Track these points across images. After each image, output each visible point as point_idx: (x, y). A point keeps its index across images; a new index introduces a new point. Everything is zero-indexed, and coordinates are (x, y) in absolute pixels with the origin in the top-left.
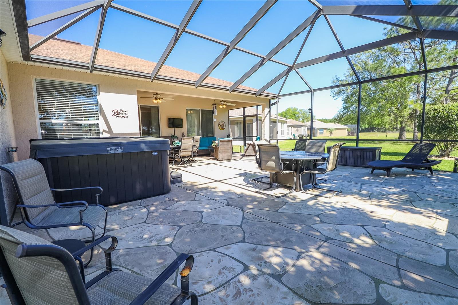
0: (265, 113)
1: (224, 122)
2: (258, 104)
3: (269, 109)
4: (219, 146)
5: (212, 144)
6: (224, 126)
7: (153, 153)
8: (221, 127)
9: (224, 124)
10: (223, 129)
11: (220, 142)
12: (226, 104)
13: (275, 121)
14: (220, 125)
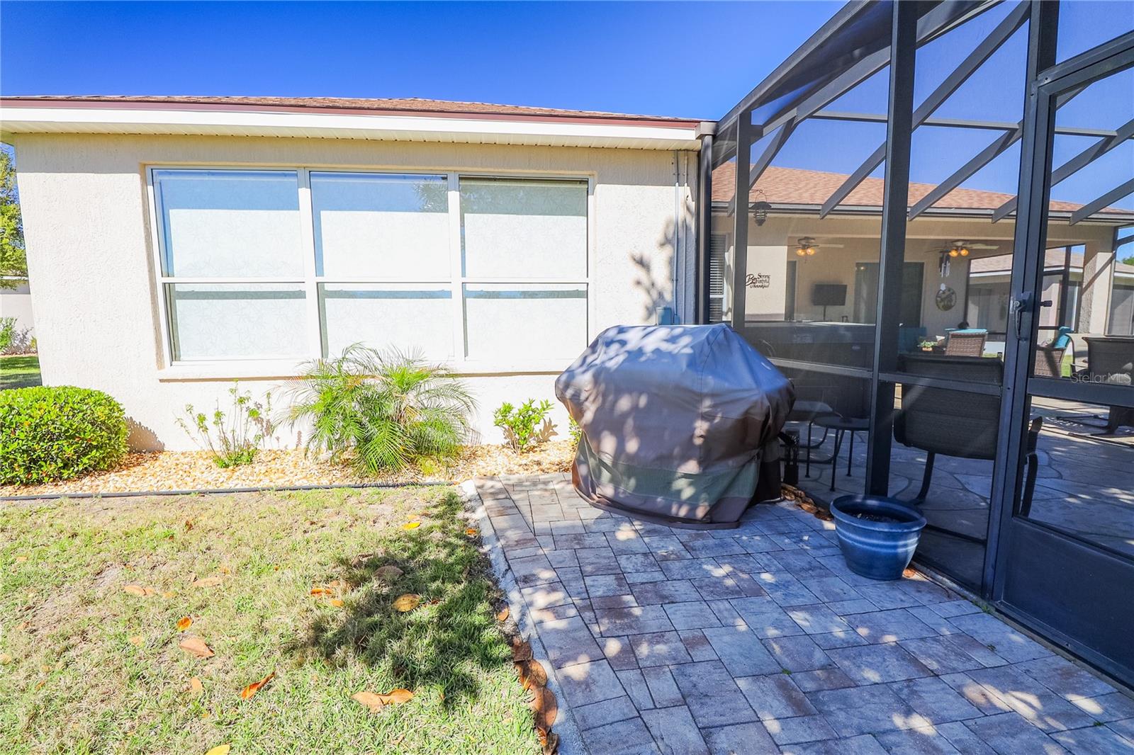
0: (1095, 265)
1: (952, 291)
2: (1070, 242)
3: (1110, 255)
4: (946, 347)
5: (923, 344)
6: (951, 301)
7: (853, 348)
8: (942, 304)
9: (953, 296)
10: (947, 308)
11: (952, 337)
12: (969, 246)
13: (1127, 284)
14: (939, 299)
